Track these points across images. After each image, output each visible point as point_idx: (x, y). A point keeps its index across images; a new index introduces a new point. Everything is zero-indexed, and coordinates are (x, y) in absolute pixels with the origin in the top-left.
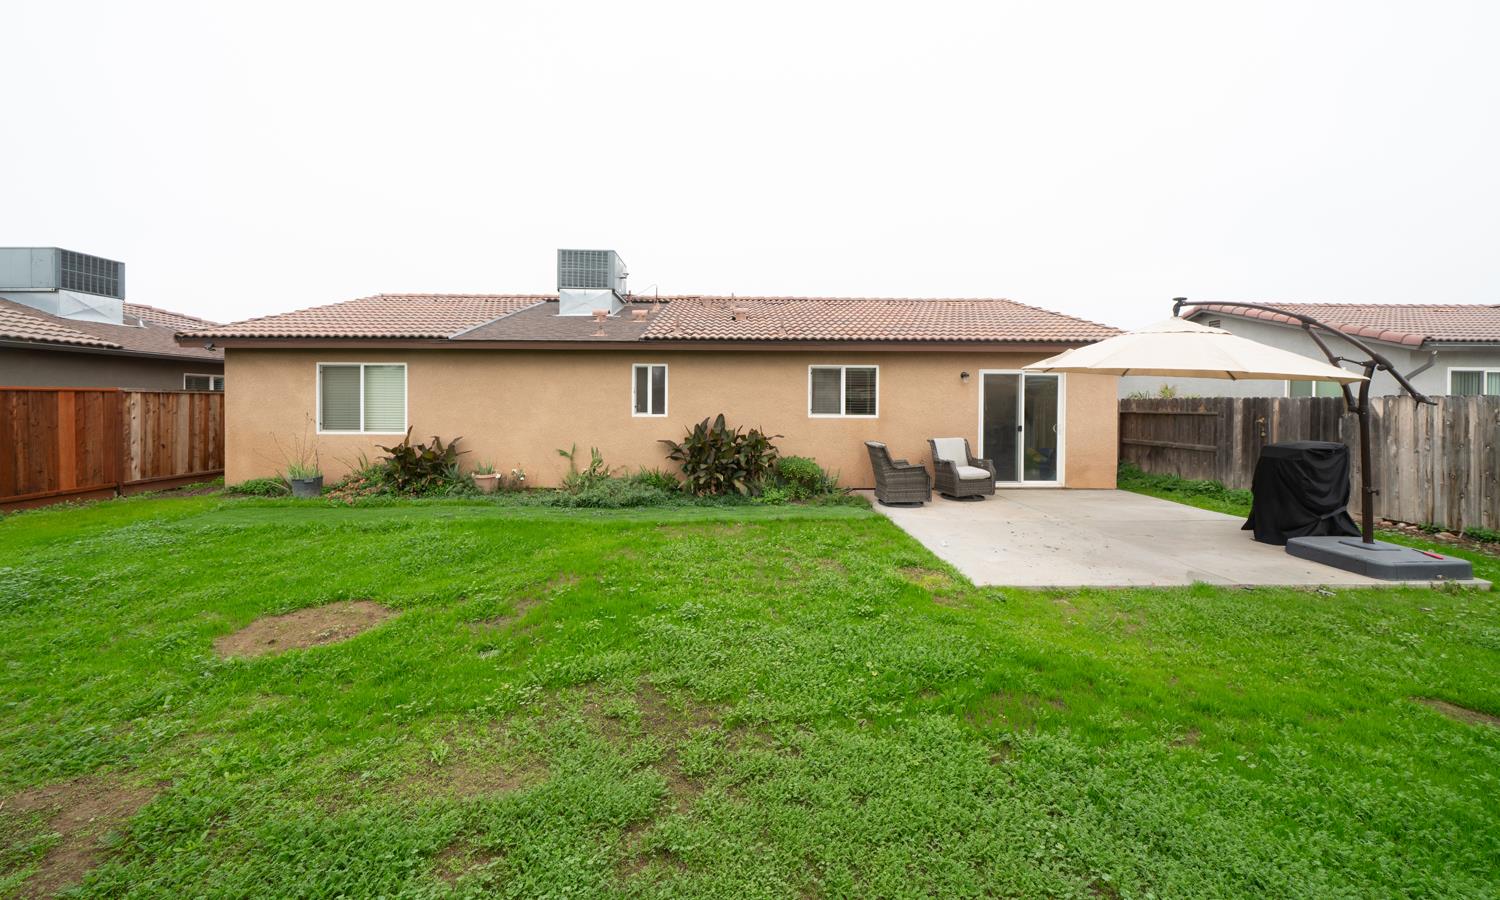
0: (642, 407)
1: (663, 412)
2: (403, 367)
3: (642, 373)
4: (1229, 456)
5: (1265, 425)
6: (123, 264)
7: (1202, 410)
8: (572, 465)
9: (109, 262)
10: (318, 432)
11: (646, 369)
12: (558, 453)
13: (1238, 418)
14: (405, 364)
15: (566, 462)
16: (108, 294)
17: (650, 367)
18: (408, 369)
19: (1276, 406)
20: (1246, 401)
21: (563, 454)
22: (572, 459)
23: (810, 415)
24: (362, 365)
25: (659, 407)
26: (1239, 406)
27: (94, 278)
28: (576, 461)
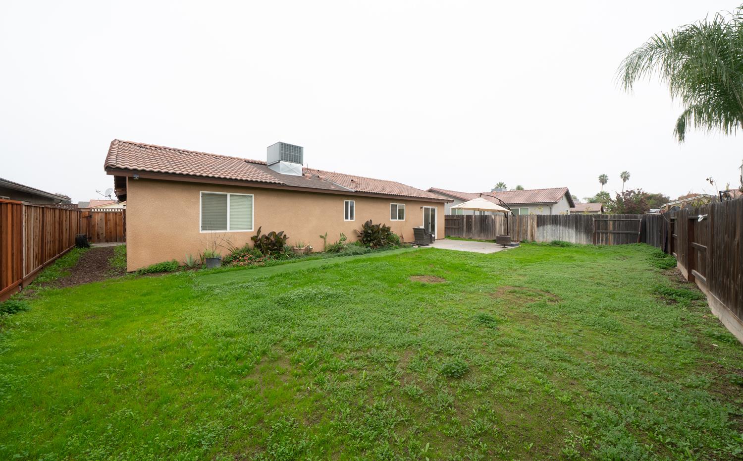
0: (347, 218)
1: (353, 220)
2: (252, 197)
3: (347, 203)
4: (463, 229)
5: (471, 221)
7: (455, 218)
8: (325, 242)
10: (201, 232)
11: (348, 202)
12: (319, 237)
13: (465, 220)
14: (253, 195)
15: (322, 240)
17: (350, 201)
18: (255, 199)
19: (473, 217)
20: (467, 216)
21: (321, 237)
22: (325, 239)
24: (229, 194)
25: (352, 218)
26: (465, 217)
28: (326, 240)
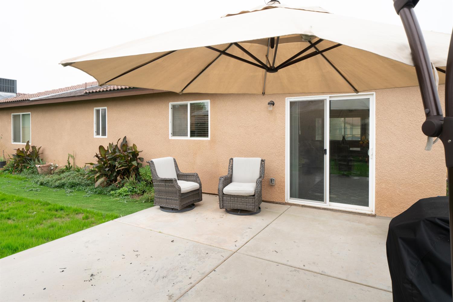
0: (98, 133)
1: (105, 135)
2: (30, 114)
6: (16, 80)
9: (11, 80)
10: (12, 143)
11: (99, 111)
16: (11, 92)
17: (100, 108)
23: (171, 137)
24: (21, 114)
27: (6, 87)
